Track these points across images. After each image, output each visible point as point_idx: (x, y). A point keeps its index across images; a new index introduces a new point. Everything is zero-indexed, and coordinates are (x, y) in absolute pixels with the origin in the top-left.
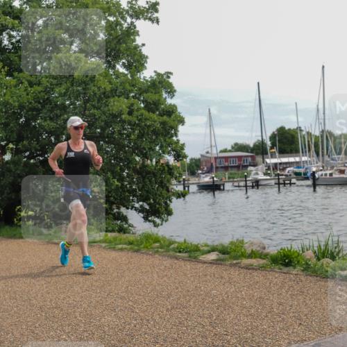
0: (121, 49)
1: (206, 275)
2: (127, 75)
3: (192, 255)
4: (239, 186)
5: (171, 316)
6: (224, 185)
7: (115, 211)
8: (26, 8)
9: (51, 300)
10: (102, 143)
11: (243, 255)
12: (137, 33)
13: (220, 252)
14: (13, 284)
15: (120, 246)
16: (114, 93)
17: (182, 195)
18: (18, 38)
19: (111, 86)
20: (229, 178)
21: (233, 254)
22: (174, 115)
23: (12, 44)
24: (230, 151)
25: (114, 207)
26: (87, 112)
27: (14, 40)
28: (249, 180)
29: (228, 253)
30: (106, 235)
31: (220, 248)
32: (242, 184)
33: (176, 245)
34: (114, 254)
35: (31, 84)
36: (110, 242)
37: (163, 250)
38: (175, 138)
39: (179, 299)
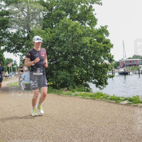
0: (87, 16)
1: (123, 110)
2: (89, 27)
3: (117, 101)
4: (136, 73)
5: (109, 126)
6: (129, 72)
7: (84, 83)
8: (49, 2)
9: (61, 118)
10: (79, 55)
11: (139, 102)
12: (94, 10)
13: (129, 100)
14: (46, 111)
15: (87, 97)
16: (84, 35)
17: (112, 77)
18: (46, 14)
19: (83, 32)
20: (132, 70)
21: (134, 101)
22: (109, 43)
23: (44, 17)
24: (132, 58)
25: (84, 81)
26: (73, 43)
27: (44, 15)
28: (140, 71)
29: (132, 101)
30: (81, 93)
31: (129, 99)
32: (138, 72)
33: (110, 97)
34: (85, 100)
35: (51, 33)
36: (83, 95)
37: (104, 99)
38: (109, 53)
39: (112, 119)
